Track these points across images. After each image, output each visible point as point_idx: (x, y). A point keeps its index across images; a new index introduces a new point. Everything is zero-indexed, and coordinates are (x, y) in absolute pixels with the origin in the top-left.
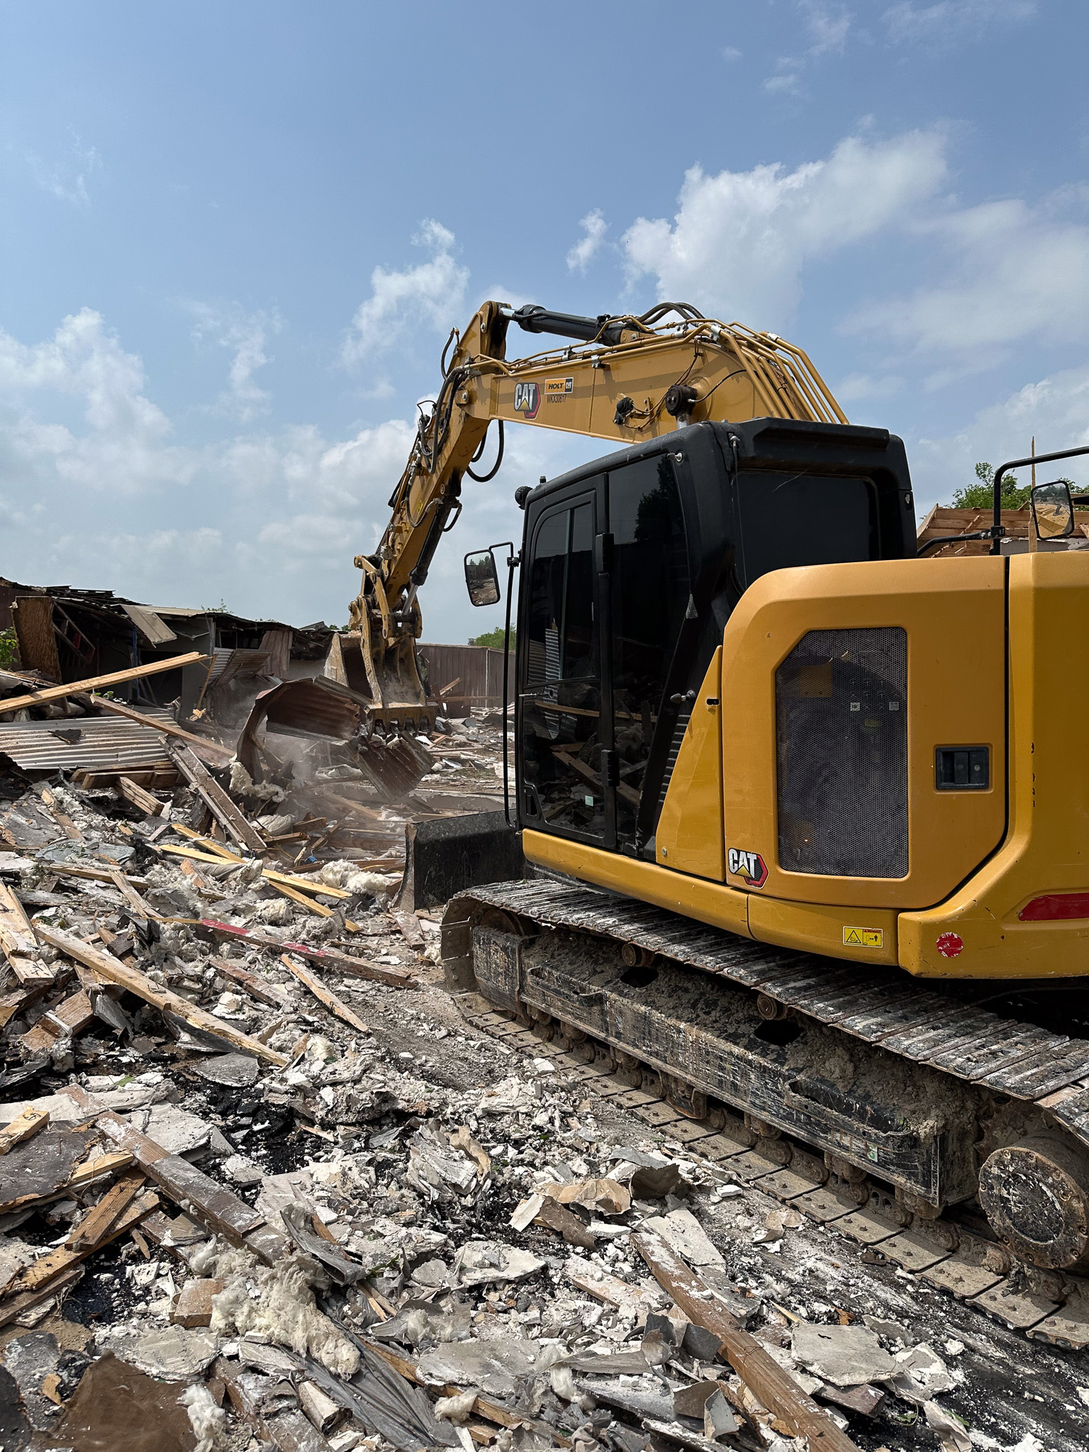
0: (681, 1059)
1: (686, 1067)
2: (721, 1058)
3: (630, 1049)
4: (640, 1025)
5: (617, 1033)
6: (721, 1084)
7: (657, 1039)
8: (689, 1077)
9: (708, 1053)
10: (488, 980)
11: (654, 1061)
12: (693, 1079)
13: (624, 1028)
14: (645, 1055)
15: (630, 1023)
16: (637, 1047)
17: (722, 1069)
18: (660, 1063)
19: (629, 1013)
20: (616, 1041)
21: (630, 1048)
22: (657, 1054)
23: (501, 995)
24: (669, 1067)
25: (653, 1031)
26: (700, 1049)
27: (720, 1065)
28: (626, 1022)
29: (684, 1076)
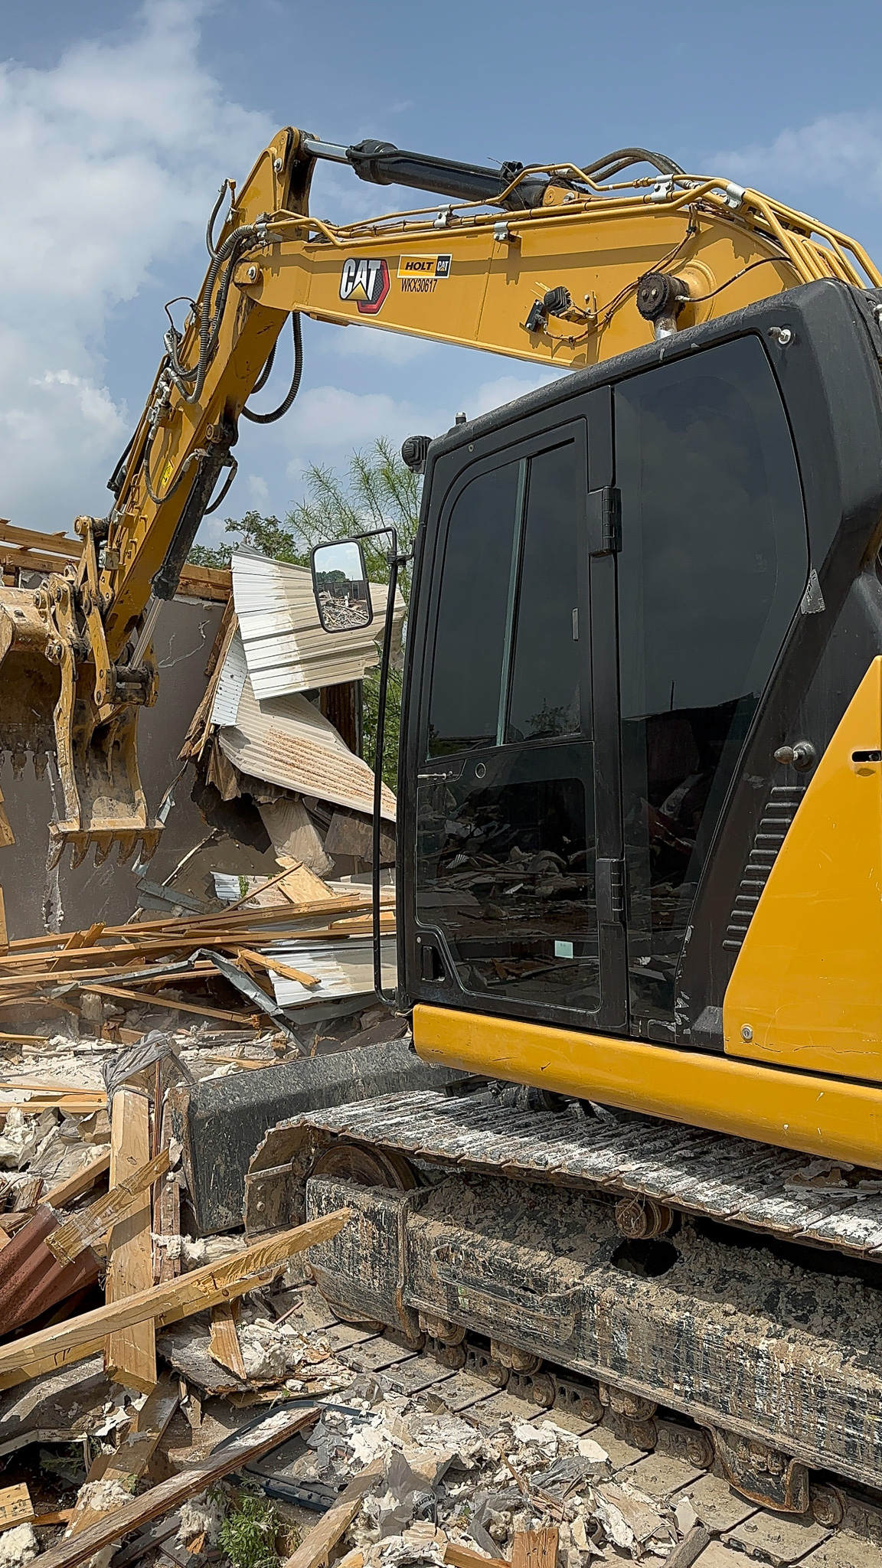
0: (759, 1405)
1: (772, 1420)
2: (852, 1403)
3: (646, 1389)
4: (670, 1346)
5: (615, 1360)
6: (851, 1449)
7: (706, 1370)
8: (778, 1437)
9: (822, 1394)
10: (336, 1269)
11: (699, 1411)
12: (788, 1442)
13: (631, 1352)
14: (679, 1399)
15: (646, 1343)
16: (661, 1384)
17: (856, 1423)
18: (712, 1413)
19: (643, 1326)
20: (615, 1374)
21: (647, 1387)
22: (705, 1397)
23: (362, 1296)
24: (733, 1420)
25: (698, 1356)
26: (803, 1386)
27: (849, 1416)
28: (636, 1340)
29: (769, 1436)
